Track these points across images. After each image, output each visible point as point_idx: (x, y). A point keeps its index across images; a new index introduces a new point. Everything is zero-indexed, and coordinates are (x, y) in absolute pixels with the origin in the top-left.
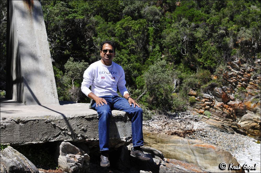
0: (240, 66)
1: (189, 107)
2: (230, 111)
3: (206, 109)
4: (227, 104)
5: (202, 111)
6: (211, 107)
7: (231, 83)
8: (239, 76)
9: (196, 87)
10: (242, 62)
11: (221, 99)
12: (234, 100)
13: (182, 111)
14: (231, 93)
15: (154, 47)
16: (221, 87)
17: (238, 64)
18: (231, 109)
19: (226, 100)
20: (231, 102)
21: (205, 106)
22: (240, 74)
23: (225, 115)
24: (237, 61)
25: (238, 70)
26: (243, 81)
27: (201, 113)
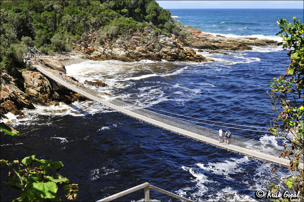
0: (92, 33)
1: (72, 50)
2: (87, 51)
3: (78, 51)
4: (87, 48)
5: (77, 51)
6: (80, 49)
7: (89, 40)
8: (92, 37)
9: (75, 42)
10: (93, 31)
11: (84, 47)
12: (90, 46)
13: (70, 51)
14: (89, 43)
15: (59, 24)
16: (84, 42)
17: (92, 32)
18: (88, 50)
19: (86, 46)
20: (89, 48)
21: (78, 49)
22: (92, 36)
23: (85, 52)
24: (91, 31)
25: (92, 34)
26: (94, 39)
27: (76, 52)
